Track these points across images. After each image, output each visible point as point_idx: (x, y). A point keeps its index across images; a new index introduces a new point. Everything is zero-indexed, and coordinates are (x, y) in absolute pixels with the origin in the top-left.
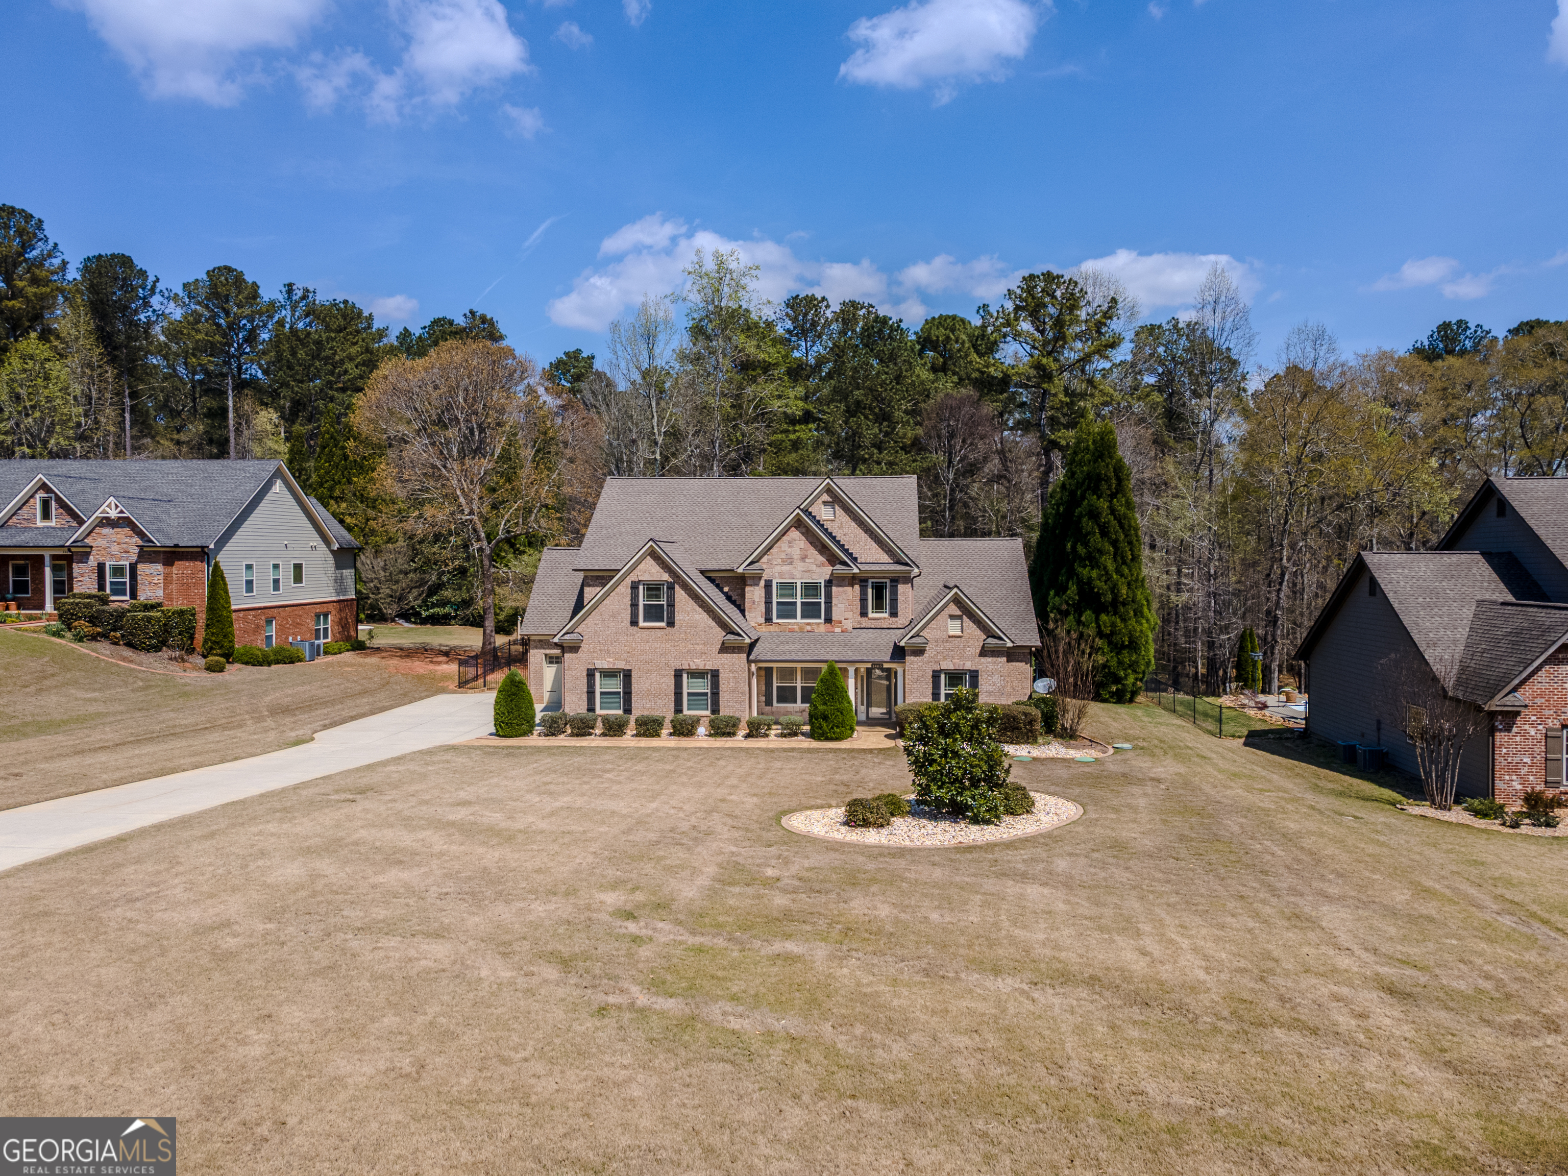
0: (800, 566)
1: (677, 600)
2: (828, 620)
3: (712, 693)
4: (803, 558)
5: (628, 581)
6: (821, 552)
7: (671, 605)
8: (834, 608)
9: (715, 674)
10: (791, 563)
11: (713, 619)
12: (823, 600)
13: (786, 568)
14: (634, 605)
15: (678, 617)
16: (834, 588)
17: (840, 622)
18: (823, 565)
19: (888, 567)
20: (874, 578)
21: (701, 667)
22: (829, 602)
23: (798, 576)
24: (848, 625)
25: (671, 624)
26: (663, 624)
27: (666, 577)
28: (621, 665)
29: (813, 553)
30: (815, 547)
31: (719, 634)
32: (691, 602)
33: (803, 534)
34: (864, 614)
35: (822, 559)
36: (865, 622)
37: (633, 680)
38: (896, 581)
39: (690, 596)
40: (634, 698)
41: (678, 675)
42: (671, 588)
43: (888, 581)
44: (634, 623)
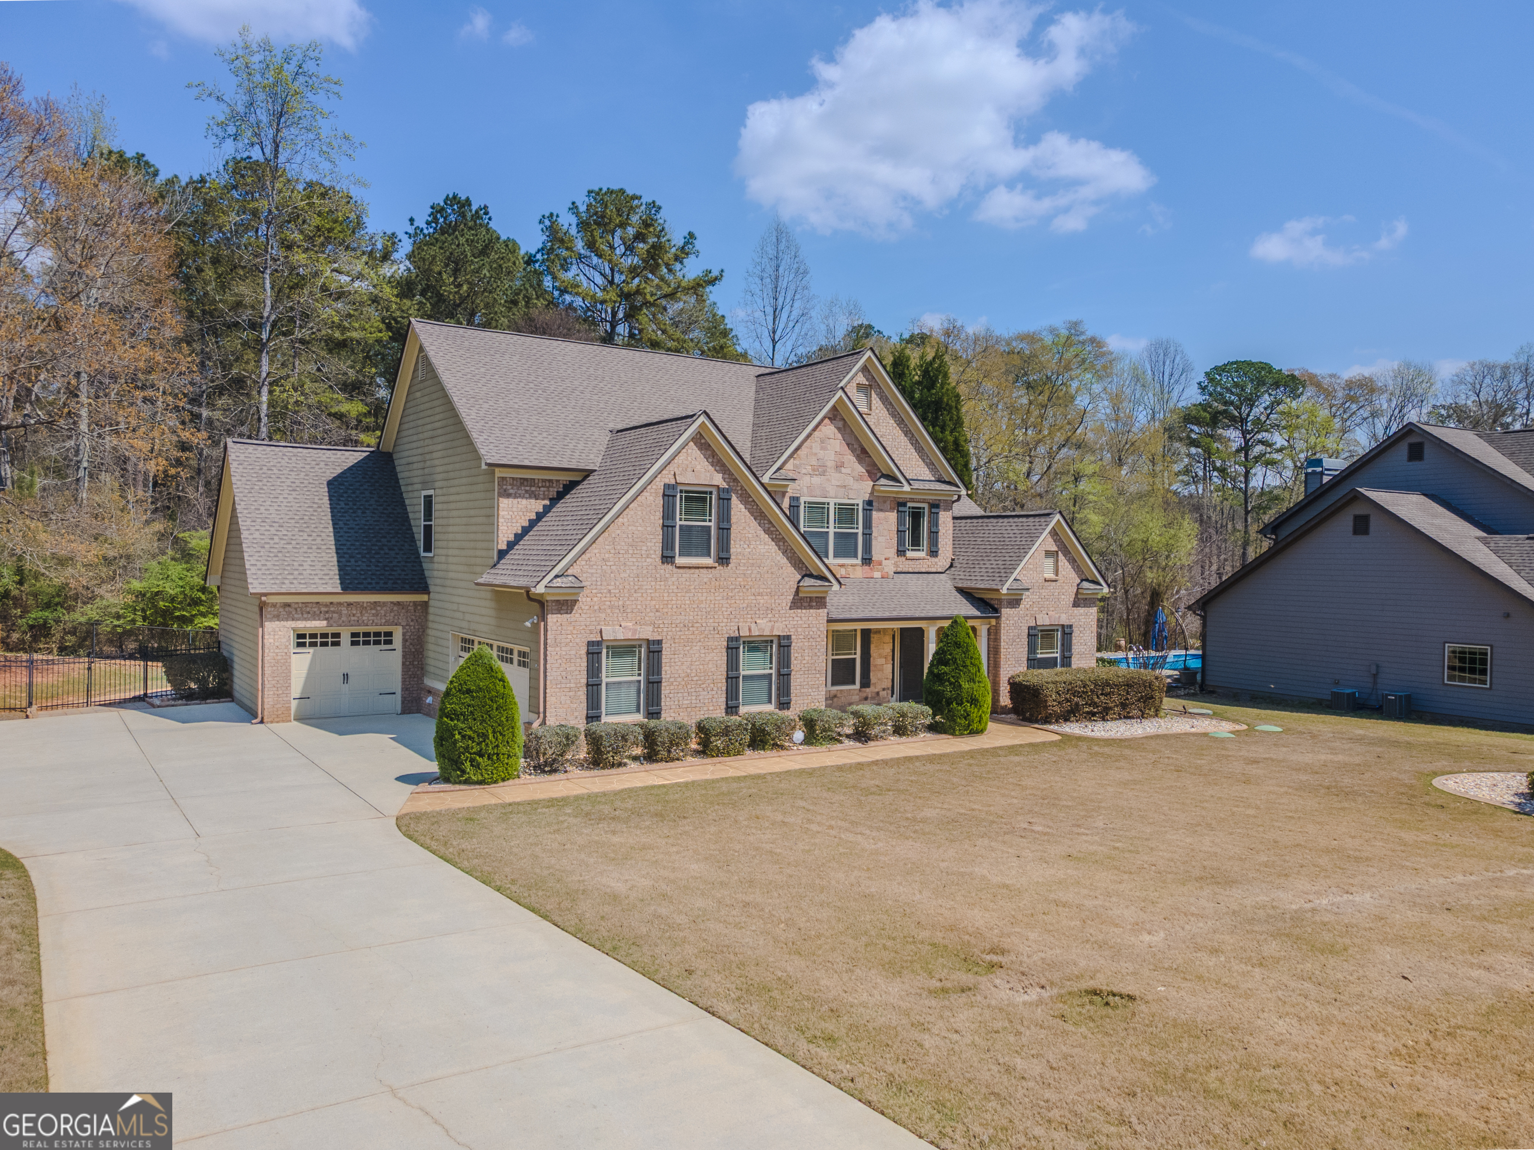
0: (835, 478)
1: (734, 519)
2: (867, 561)
3: (779, 674)
4: (839, 466)
5: (659, 484)
6: (860, 460)
7: (724, 530)
8: (874, 543)
9: (784, 644)
10: (823, 474)
11: (784, 553)
12: (860, 531)
13: (816, 480)
14: (667, 528)
15: (735, 548)
16: (875, 514)
17: (880, 564)
18: (860, 478)
19: (927, 486)
20: (913, 500)
21: (767, 633)
22: (868, 536)
23: (832, 494)
24: (889, 567)
25: (724, 560)
26: (709, 561)
27: (718, 479)
28: (647, 633)
29: (850, 458)
30: (853, 451)
31: (792, 576)
32: (754, 524)
33: (839, 429)
34: (901, 552)
35: (860, 469)
36: (904, 565)
37: (664, 660)
38: (935, 506)
39: (752, 514)
40: (665, 691)
41: (733, 646)
42: (724, 500)
43: (926, 506)
44: (667, 559)
